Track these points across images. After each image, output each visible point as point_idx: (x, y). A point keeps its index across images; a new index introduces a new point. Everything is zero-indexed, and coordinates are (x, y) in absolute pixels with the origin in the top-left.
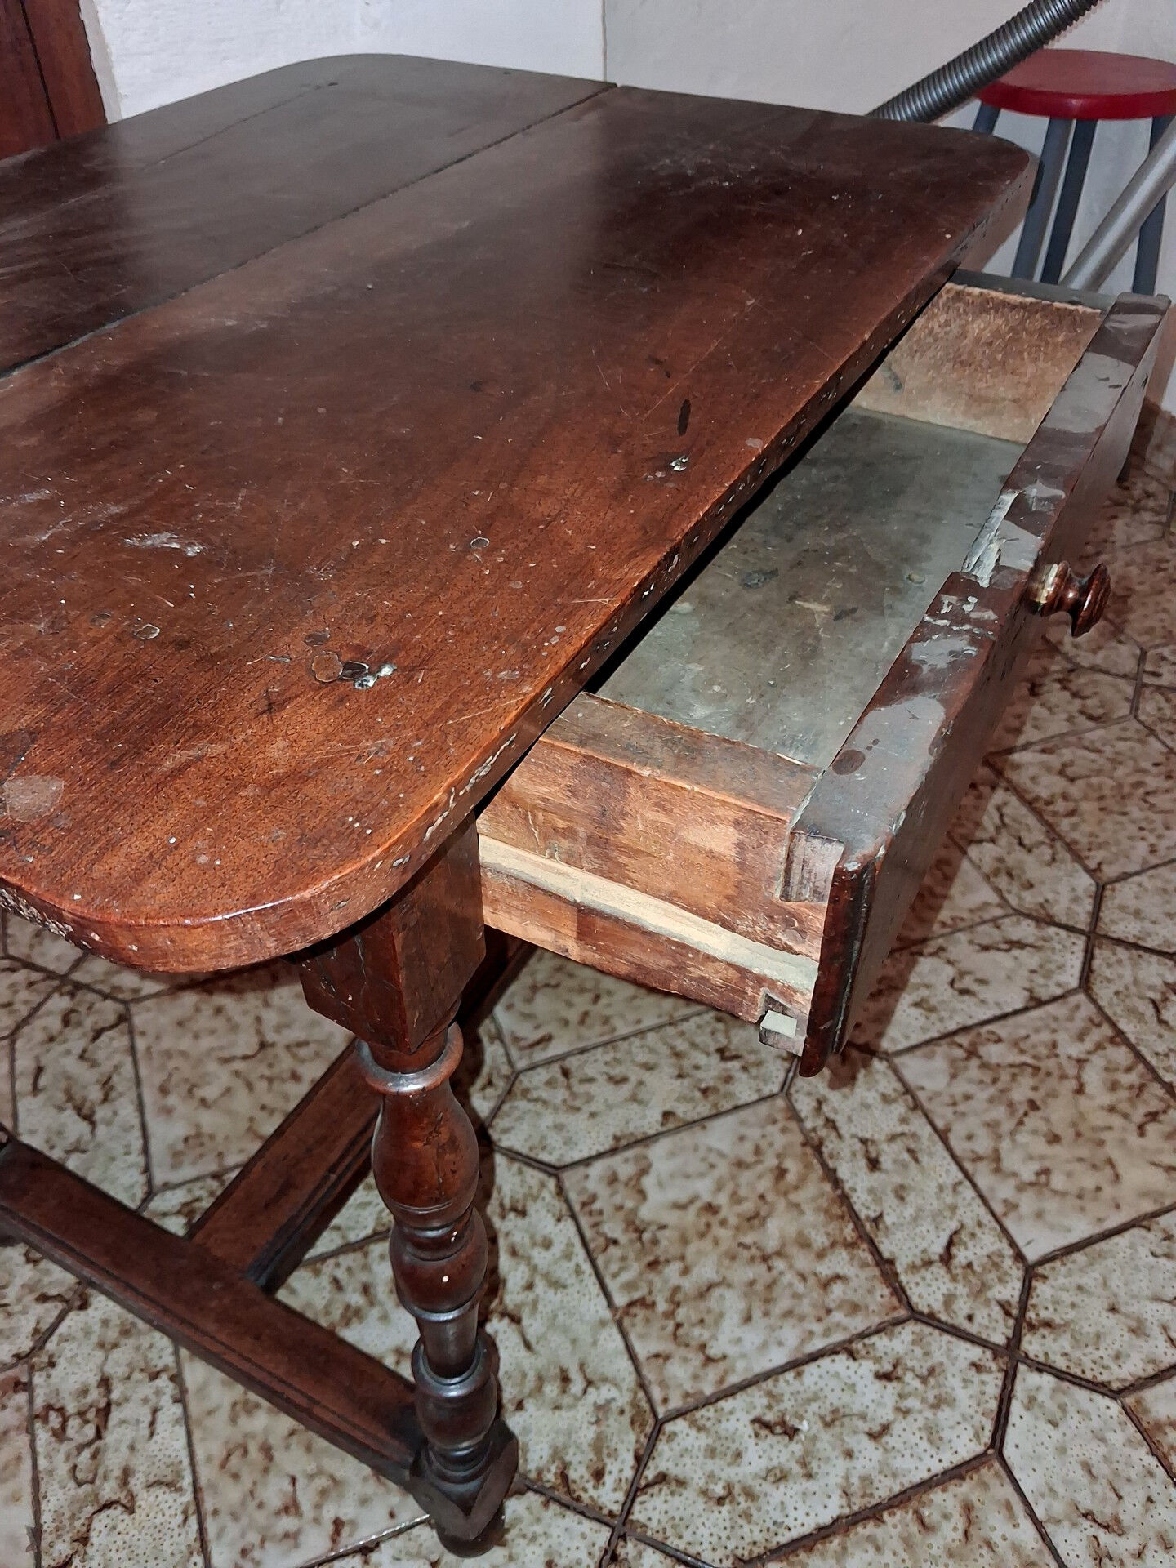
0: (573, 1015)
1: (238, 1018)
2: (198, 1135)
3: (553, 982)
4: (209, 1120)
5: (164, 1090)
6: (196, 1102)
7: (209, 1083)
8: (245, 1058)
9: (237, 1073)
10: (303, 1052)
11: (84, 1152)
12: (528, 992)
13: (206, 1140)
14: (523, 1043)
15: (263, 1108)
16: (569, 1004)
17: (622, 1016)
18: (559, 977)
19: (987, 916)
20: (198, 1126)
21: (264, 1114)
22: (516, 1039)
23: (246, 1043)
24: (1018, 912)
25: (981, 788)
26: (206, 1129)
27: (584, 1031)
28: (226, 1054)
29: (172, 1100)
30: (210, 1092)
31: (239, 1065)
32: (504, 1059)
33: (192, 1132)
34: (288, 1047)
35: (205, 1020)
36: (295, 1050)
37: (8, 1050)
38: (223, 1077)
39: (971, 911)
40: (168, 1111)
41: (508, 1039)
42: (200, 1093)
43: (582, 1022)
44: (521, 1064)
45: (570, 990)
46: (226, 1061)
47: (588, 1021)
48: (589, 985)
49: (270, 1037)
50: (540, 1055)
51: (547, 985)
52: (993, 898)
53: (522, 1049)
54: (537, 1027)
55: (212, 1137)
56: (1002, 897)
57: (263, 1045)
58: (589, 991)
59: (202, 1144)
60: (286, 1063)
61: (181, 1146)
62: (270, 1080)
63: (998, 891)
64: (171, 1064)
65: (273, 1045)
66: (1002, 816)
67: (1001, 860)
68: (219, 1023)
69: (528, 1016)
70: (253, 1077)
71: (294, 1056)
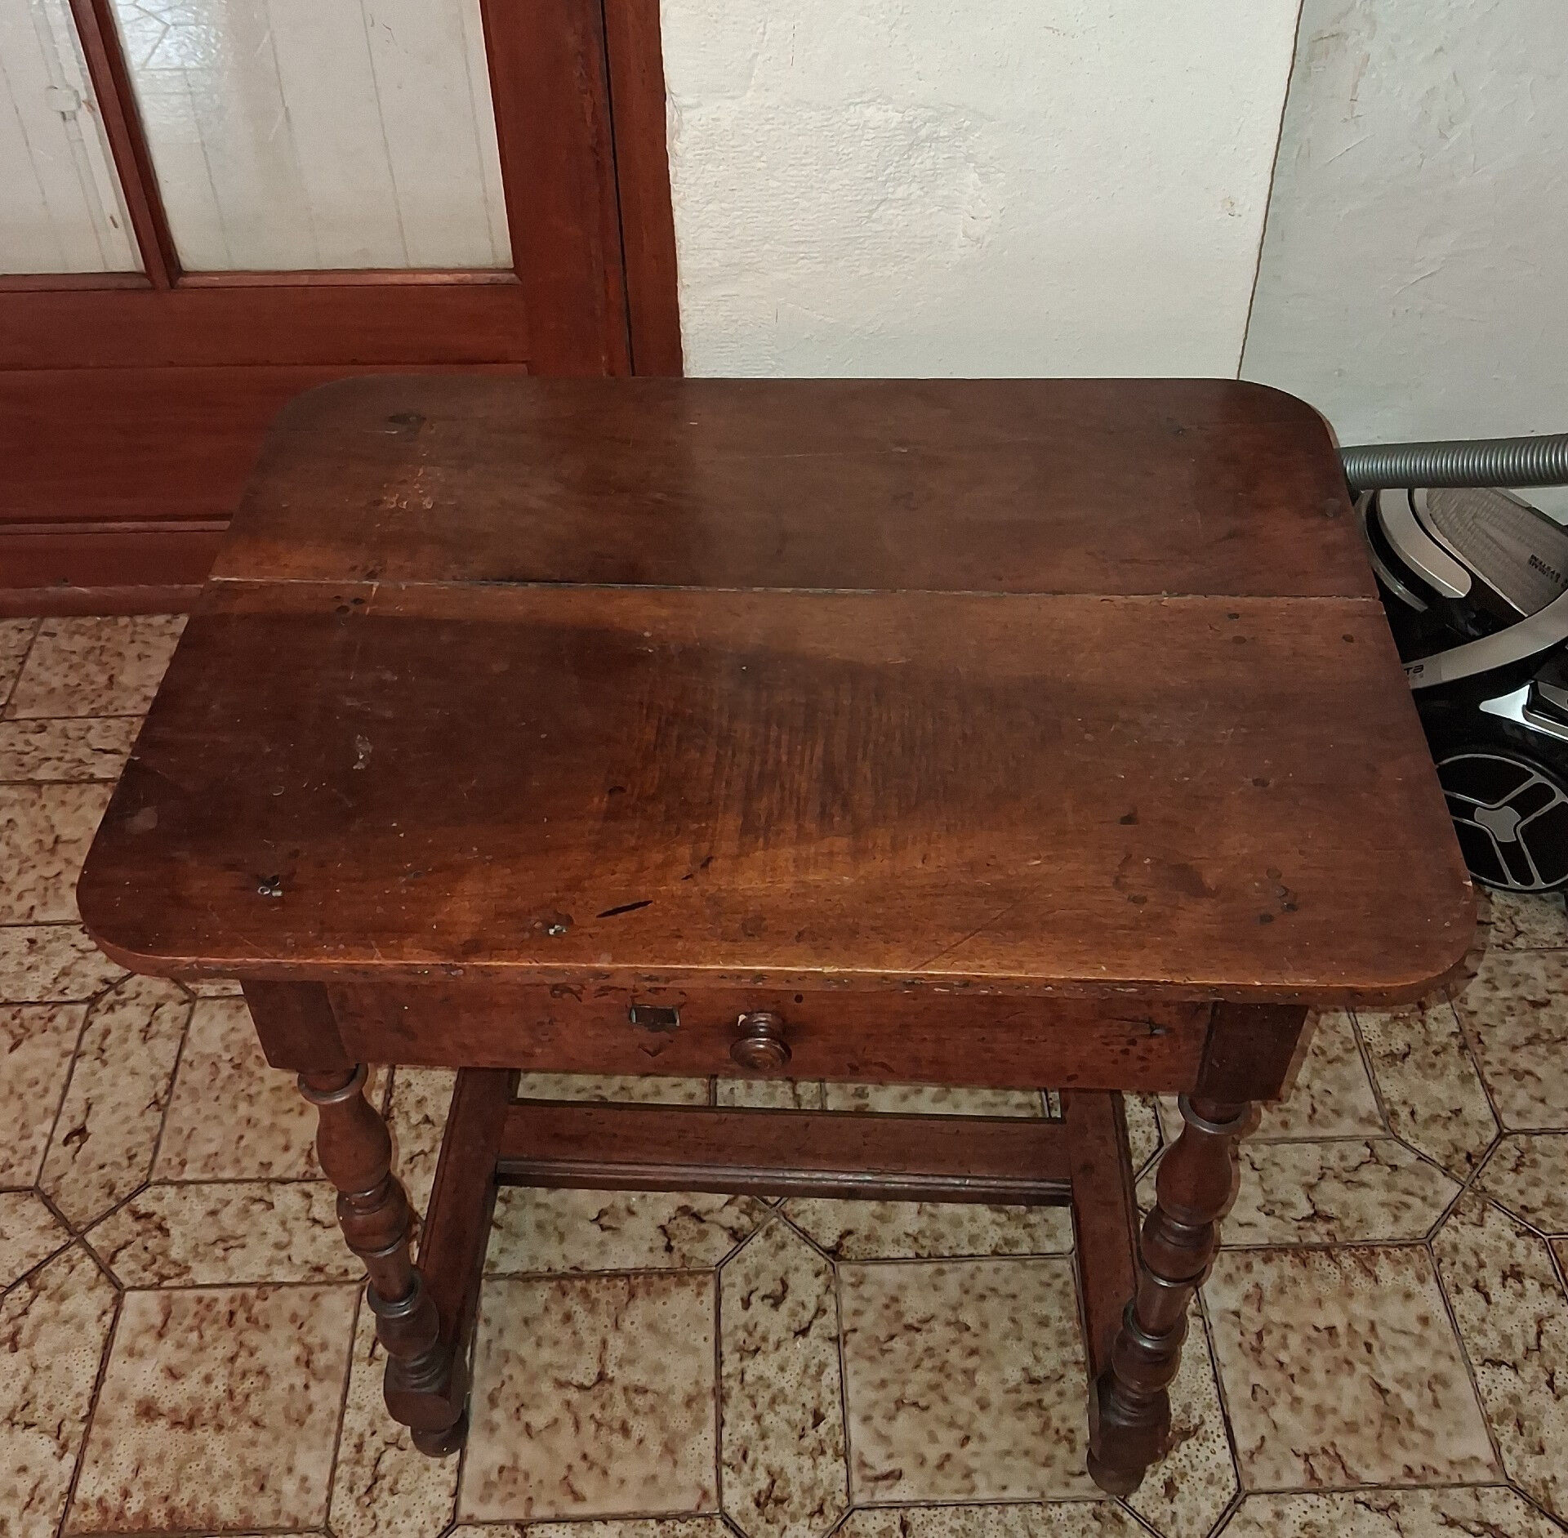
0: (933, 1454)
1: (585, 1335)
2: (515, 1469)
3: (923, 1403)
4: (530, 1454)
5: (493, 1401)
6: (520, 1427)
7: (538, 1407)
8: (581, 1387)
9: (568, 1404)
10: (640, 1401)
11: (402, 1449)
12: (892, 1406)
13: (520, 1478)
14: (869, 1472)
15: (585, 1457)
16: (933, 1438)
17: (988, 1475)
18: (932, 1396)
19: (1467, 1479)
20: (516, 1457)
21: (584, 1465)
22: (863, 1464)
23: (585, 1371)
24: (1511, 1485)
25: (1528, 1282)
26: (523, 1464)
27: (940, 1481)
28: (563, 1376)
29: (498, 1416)
30: (538, 1419)
31: (573, 1395)
32: (843, 1486)
33: (509, 1464)
34: (625, 1389)
35: (550, 1327)
36: (632, 1395)
37: (355, 1296)
38: (552, 1405)
39: (1452, 1463)
40: (492, 1428)
41: (854, 1463)
42: (527, 1416)
43: (940, 1466)
44: (859, 1499)
45: (938, 1419)
46: (561, 1385)
47: (947, 1466)
48: (961, 1420)
49: (612, 1371)
50: (883, 1495)
51: (915, 1404)
52: (1485, 1453)
53: (865, 1479)
54: (890, 1456)
55: (527, 1476)
56: (1498, 1455)
57: (602, 1377)
58: (961, 1428)
59: (515, 1481)
60: (620, 1409)
61: (494, 1476)
62: (599, 1425)
63: (1496, 1445)
64: (506, 1371)
65: (611, 1381)
66: (1540, 1333)
67: (1515, 1399)
68: (565, 1335)
69: (883, 1439)
70: (584, 1416)
71: (629, 1403)
